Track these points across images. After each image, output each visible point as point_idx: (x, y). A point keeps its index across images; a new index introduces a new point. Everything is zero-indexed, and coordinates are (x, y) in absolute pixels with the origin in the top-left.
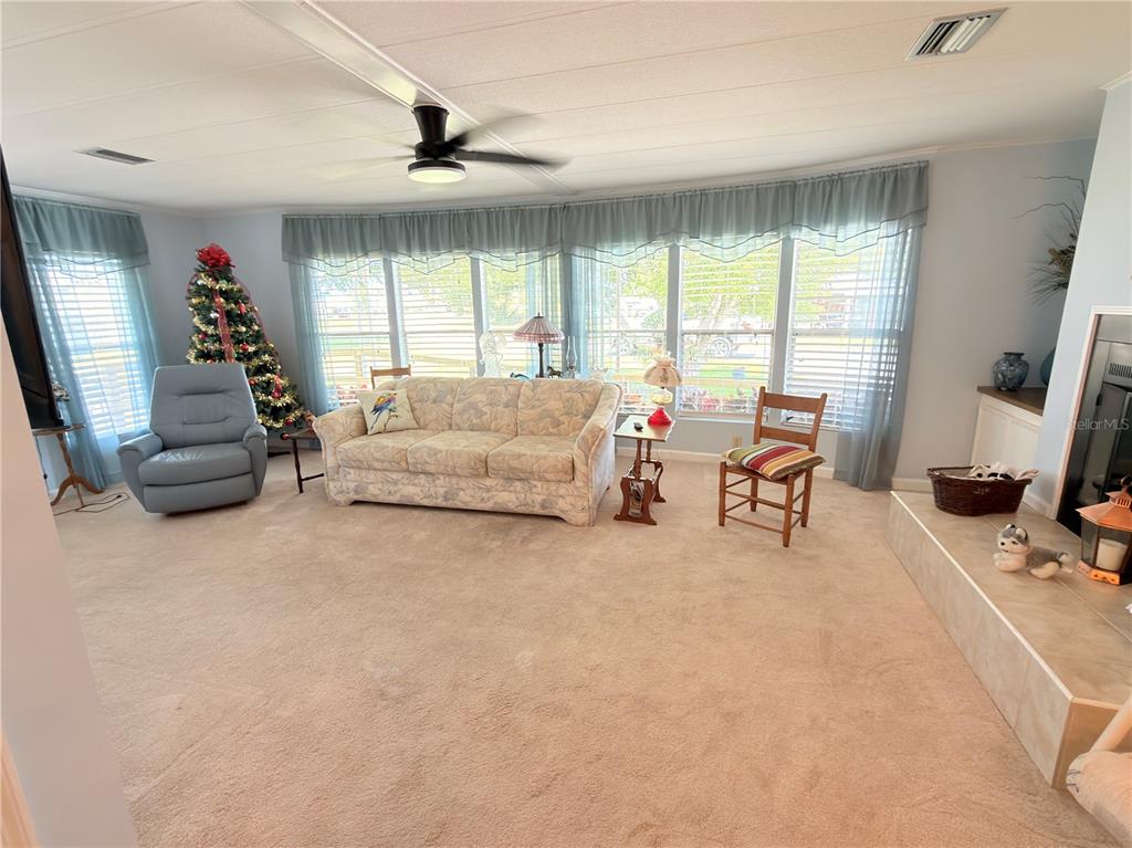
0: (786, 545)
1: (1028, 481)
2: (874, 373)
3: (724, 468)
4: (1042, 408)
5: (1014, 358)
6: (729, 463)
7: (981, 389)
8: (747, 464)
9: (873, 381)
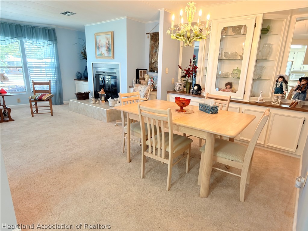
0: (52, 115)
1: (89, 93)
2: (54, 77)
3: (31, 101)
4: (88, 81)
5: (79, 73)
6: (32, 100)
7: (75, 80)
8: (38, 98)
9: (54, 79)
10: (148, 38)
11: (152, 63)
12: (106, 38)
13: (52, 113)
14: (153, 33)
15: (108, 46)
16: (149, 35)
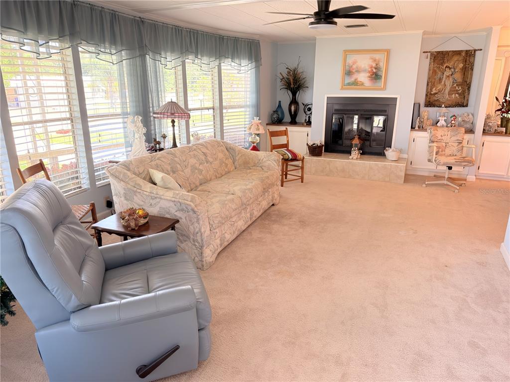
5: (276, 112)
10: (427, 58)
11: (431, 94)
12: (372, 59)
13: (302, 178)
14: (438, 53)
15: (374, 70)
16: (429, 54)
